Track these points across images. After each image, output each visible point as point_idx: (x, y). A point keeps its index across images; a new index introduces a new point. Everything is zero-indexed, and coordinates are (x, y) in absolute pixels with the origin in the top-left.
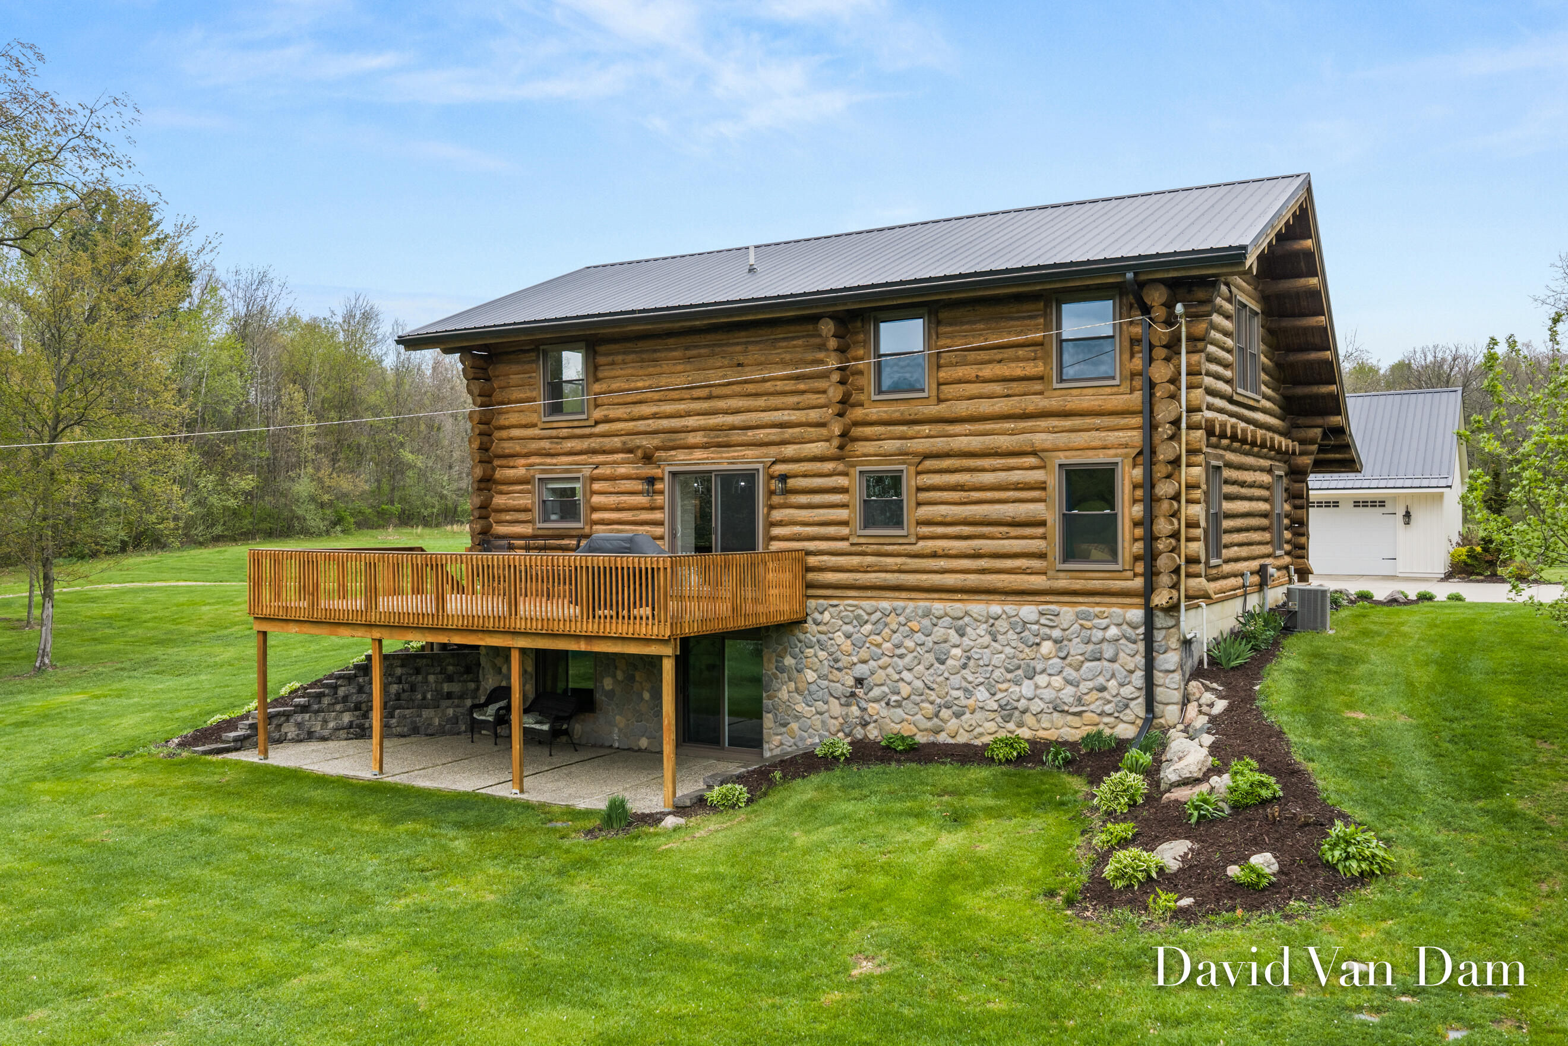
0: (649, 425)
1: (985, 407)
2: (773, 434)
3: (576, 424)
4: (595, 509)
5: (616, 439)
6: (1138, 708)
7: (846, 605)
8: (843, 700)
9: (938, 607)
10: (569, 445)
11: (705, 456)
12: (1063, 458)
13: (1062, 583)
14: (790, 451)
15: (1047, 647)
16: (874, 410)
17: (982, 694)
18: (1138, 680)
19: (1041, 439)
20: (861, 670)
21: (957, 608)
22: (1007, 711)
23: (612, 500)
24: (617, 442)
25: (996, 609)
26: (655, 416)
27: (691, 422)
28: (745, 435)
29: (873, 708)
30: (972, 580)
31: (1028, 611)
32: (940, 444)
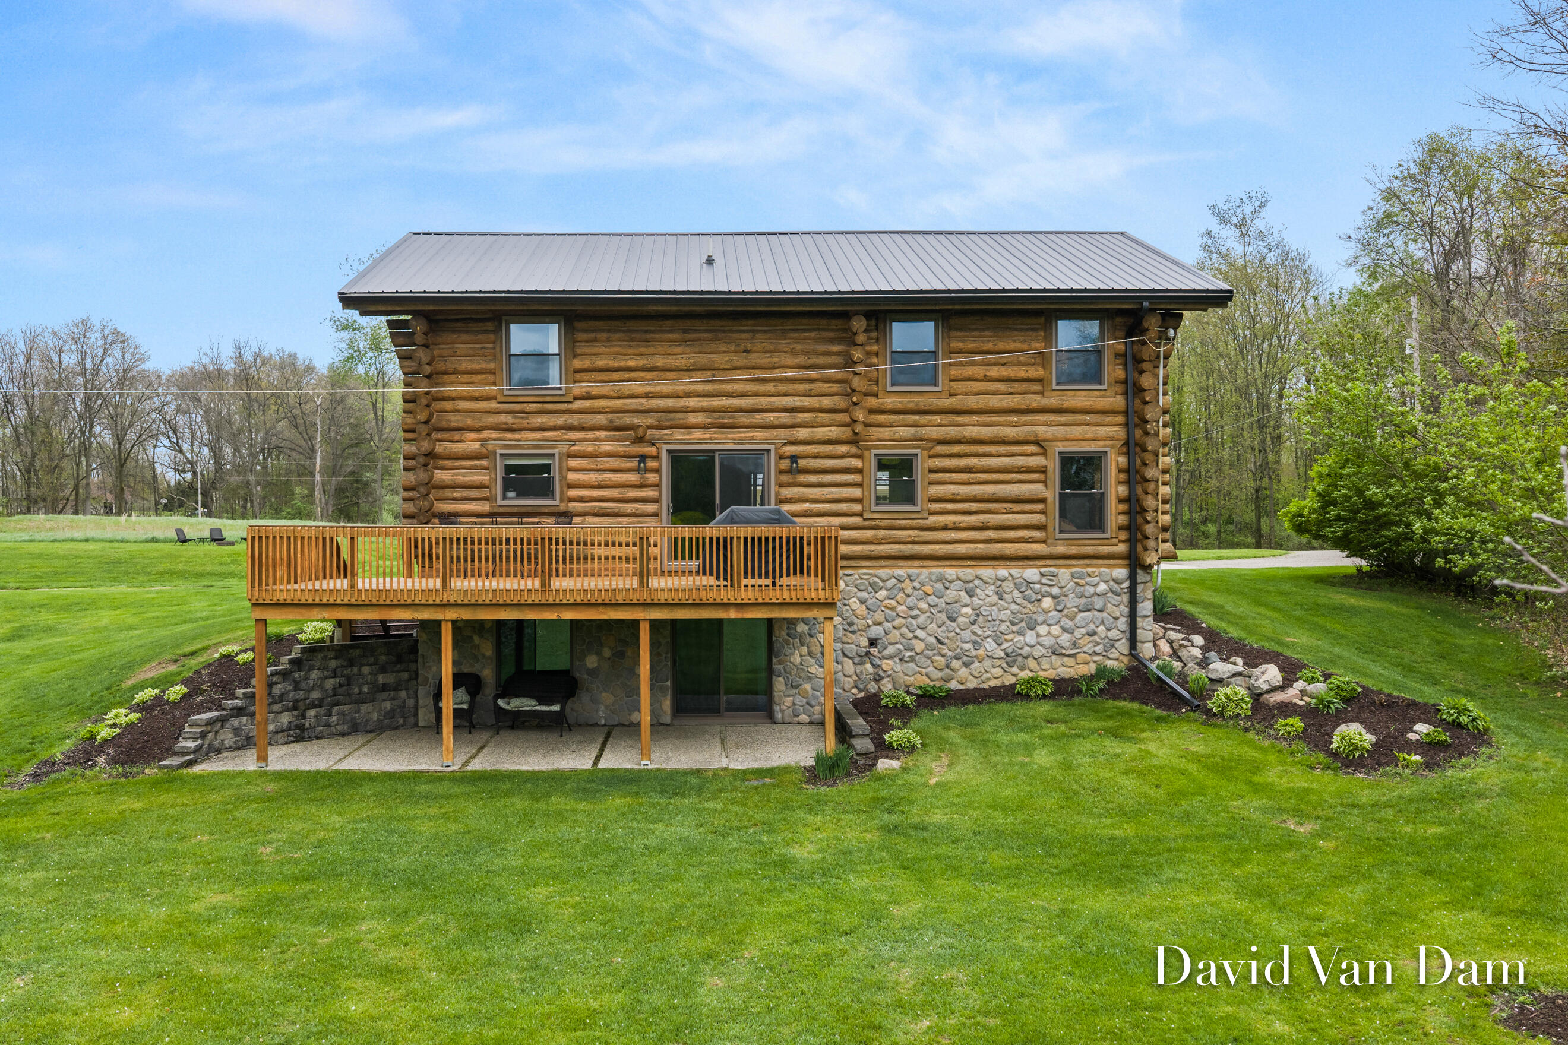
0: (642, 404)
1: (993, 402)
2: (783, 417)
3: (548, 399)
4: (570, 486)
5: (599, 416)
6: (1123, 646)
7: (860, 574)
8: (857, 660)
9: (951, 573)
10: (539, 420)
11: (707, 436)
12: (1061, 447)
13: (1060, 550)
14: (802, 433)
15: (1047, 602)
16: (889, 400)
17: (990, 645)
18: (1123, 623)
19: (1042, 431)
20: (876, 631)
21: (968, 573)
22: (1011, 658)
23: (593, 477)
24: (601, 419)
25: (1003, 572)
26: (647, 395)
27: (692, 402)
28: (754, 417)
29: (887, 664)
30: (982, 549)
31: (1031, 573)
32: (952, 432)
